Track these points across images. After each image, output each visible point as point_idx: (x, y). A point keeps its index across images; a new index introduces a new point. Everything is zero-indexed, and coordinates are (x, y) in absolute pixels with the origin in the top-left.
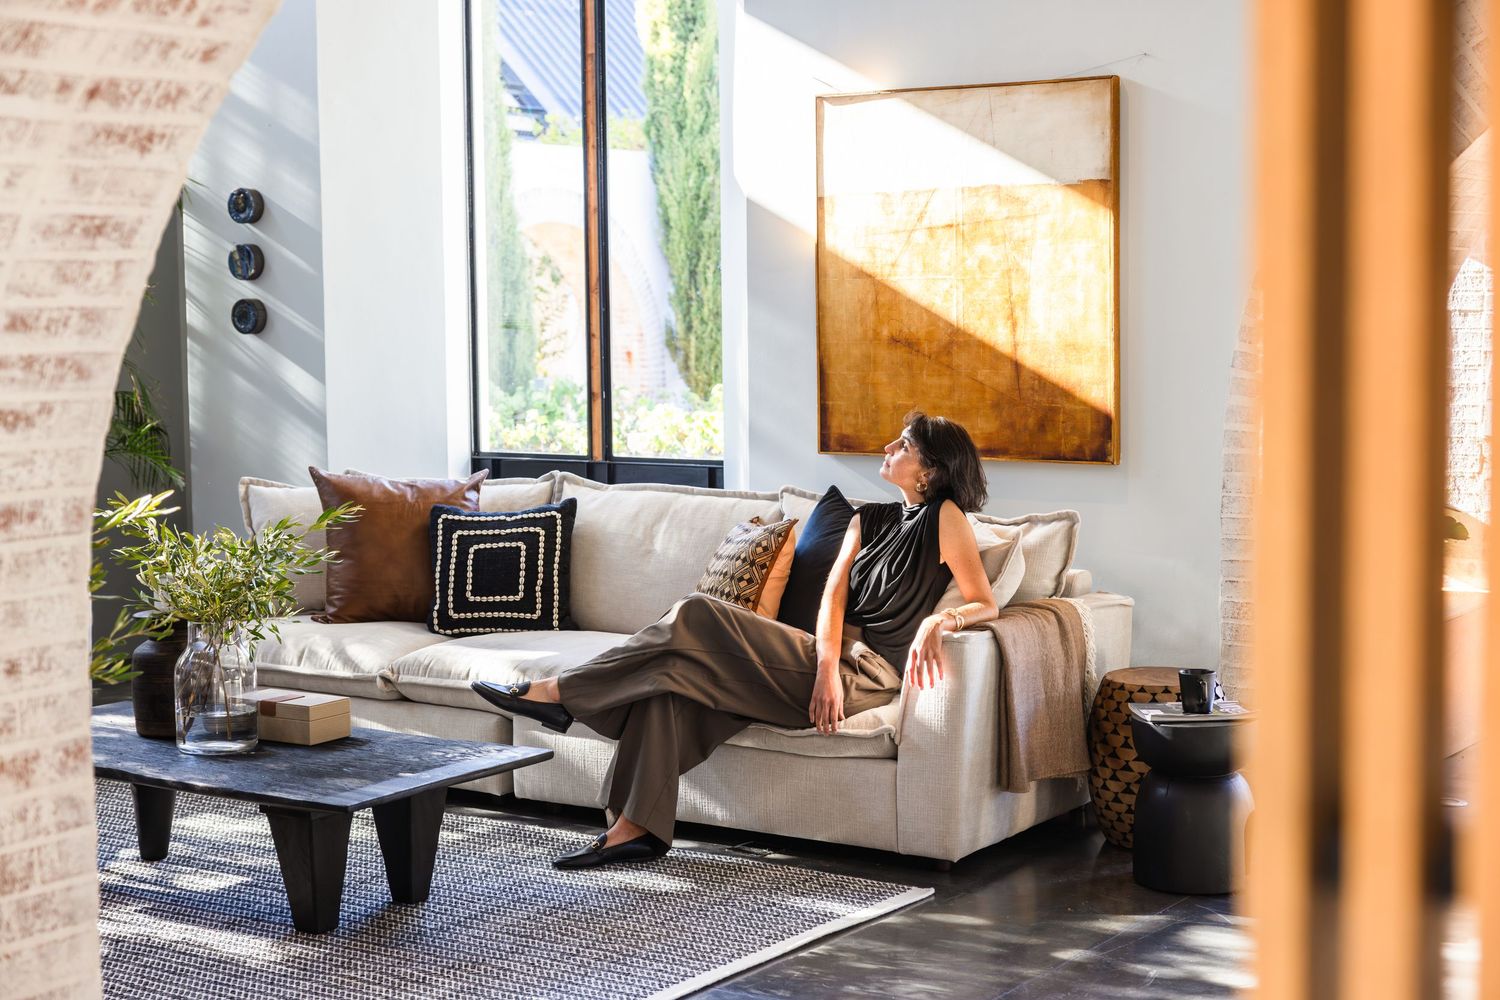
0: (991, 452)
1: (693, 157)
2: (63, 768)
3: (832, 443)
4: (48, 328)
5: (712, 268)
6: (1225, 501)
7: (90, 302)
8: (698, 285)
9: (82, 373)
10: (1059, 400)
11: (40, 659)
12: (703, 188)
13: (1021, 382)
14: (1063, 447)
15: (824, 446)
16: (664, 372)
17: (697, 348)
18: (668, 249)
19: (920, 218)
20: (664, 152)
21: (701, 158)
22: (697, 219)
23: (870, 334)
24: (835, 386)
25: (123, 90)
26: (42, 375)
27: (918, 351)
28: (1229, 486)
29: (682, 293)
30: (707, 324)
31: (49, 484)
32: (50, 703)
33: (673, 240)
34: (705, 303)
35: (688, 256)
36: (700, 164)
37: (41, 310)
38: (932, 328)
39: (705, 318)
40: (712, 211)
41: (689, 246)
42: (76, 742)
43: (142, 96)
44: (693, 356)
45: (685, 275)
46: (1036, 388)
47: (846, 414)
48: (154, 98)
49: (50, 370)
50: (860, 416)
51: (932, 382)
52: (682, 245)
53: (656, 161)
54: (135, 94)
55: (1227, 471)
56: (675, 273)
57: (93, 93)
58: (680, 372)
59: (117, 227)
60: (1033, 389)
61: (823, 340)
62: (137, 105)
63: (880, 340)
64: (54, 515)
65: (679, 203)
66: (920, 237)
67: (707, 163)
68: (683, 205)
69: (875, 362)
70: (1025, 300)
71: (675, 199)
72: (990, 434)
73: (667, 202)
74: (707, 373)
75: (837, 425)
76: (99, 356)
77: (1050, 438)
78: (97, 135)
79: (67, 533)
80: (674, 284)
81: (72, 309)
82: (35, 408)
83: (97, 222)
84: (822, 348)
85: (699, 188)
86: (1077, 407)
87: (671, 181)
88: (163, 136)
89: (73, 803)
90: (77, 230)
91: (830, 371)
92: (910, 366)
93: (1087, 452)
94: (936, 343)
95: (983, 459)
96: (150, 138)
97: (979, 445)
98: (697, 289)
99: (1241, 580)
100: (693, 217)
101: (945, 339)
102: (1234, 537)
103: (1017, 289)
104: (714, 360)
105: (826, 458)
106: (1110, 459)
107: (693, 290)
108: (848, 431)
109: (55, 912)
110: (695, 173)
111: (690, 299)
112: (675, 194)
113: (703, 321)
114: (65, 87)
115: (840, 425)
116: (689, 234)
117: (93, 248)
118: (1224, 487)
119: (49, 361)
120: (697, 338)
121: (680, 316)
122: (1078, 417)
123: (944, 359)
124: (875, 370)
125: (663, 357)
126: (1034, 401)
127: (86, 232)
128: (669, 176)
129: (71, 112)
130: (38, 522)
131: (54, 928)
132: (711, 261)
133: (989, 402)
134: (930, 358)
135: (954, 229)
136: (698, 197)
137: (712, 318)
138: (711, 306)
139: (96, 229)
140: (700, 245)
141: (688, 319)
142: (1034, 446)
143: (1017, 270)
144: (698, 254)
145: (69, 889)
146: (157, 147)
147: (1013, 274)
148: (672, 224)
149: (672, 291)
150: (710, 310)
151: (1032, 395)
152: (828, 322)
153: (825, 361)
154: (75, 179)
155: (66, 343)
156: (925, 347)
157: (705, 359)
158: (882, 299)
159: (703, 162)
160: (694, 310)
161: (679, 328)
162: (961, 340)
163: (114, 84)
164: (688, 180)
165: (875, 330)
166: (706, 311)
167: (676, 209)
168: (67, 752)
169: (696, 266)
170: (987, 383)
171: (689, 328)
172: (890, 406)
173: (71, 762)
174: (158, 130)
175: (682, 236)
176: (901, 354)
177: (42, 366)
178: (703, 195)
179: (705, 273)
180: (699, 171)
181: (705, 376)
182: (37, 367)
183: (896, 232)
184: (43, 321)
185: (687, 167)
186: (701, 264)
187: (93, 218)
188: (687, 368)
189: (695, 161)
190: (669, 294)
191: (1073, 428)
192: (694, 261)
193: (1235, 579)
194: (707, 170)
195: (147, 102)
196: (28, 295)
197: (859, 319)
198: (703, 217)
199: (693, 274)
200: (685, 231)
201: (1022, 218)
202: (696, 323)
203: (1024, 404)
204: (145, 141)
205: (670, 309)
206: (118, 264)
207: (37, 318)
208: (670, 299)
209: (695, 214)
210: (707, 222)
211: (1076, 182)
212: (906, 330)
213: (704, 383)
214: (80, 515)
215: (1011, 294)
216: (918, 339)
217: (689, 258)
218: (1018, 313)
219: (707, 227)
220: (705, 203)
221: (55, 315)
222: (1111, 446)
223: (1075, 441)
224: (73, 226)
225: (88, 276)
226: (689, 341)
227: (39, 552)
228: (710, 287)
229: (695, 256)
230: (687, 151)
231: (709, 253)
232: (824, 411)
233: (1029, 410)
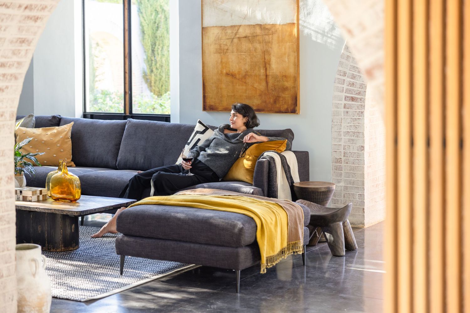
0: (259, 110)
1: (153, 8)
2: (7, 182)
3: (207, 108)
4: (9, 66)
5: (160, 49)
6: (333, 125)
7: (19, 60)
8: (155, 56)
9: (16, 78)
10: (280, 93)
11: (3, 153)
12: (157, 19)
13: (268, 88)
14: (282, 109)
15: (205, 109)
16: (142, 88)
17: (155, 79)
18: (144, 42)
19: (236, 35)
20: (142, 5)
21: (156, 8)
22: (155, 30)
23: (220, 72)
24: (208, 89)
25: (33, 7)
26: (7, 78)
27: (235, 78)
28: (334, 121)
29: (149, 58)
30: (158, 70)
31: (6, 107)
32: (5, 165)
33: (146, 39)
34: (158, 62)
35: (151, 44)
36: (156, 10)
37: (8, 62)
38: (240, 70)
39: (158, 68)
40: (160, 28)
41: (152, 41)
42: (11, 176)
43: (37, 8)
44: (153, 82)
45: (150, 51)
46: (273, 89)
47: (212, 98)
48: (40, 9)
49: (9, 77)
50: (216, 99)
51: (240, 88)
52: (149, 40)
53: (139, 9)
54: (35, 8)
55: (333, 116)
56: (147, 51)
57: (26, 8)
58: (148, 88)
59: (28, 41)
60: (272, 90)
61: (204, 74)
62: (36, 10)
63: (223, 74)
64: (7, 115)
65: (148, 25)
66: (236, 40)
67: (159, 10)
68: (149, 25)
69: (221, 81)
70: (270, 61)
71: (146, 23)
72: (258, 104)
73: (143, 24)
74: (158, 88)
75: (208, 101)
76: (20, 74)
77: (277, 105)
78: (26, 18)
79: (10, 120)
80: (146, 55)
81: (15, 62)
82: (4, 87)
83: (23, 39)
84: (204, 76)
85: (155, 19)
86: (286, 96)
87: (145, 17)
88: (40, 18)
89: (9, 192)
90: (18, 42)
91: (206, 84)
92: (232, 82)
93: (289, 110)
94: (241, 75)
95: (256, 113)
96: (37, 18)
97: (254, 108)
98: (155, 57)
99: (338, 151)
100: (153, 30)
101: (244, 74)
102: (336, 137)
103: (267, 57)
104: (161, 83)
105: (205, 112)
106: (297, 112)
107: (153, 57)
108: (212, 104)
109: (5, 220)
110: (154, 14)
111: (152, 60)
112: (147, 21)
113: (157, 69)
114: (20, 6)
115: (210, 102)
116: (152, 36)
117: (21, 46)
118: (332, 121)
119: (8, 75)
120: (155, 75)
121: (148, 67)
122: (286, 99)
123: (244, 80)
124: (221, 84)
125: (142, 82)
126: (272, 94)
127: (20, 42)
128: (144, 15)
129: (20, 13)
130: (3, 117)
131: (5, 224)
132: (160, 46)
133: (258, 94)
134: (239, 80)
135: (247, 38)
136: (155, 22)
137: (160, 67)
138: (160, 63)
139: (23, 41)
140: (156, 40)
141: (151, 68)
142: (273, 108)
143: (267, 51)
144: (155, 44)
145: (8, 215)
146: (39, 21)
147: (266, 53)
148: (145, 32)
149: (145, 57)
150: (159, 65)
151: (272, 92)
152: (206, 68)
153: (205, 81)
154: (19, 29)
155: (13, 71)
156: (237, 76)
157: (157, 83)
158: (223, 61)
159: (157, 9)
160: (153, 64)
161: (148, 72)
162: (249, 74)
163: (31, 5)
164: (151, 16)
165: (221, 71)
166: (158, 65)
167: (147, 27)
168: (8, 178)
169: (154, 48)
170: (257, 88)
171: (152, 71)
172: (226, 96)
173: (9, 181)
174: (40, 16)
175: (149, 37)
176: (229, 79)
177: (7, 76)
178: (157, 22)
179: (158, 51)
180: (156, 13)
181: (158, 89)
182: (6, 76)
183: (228, 39)
184: (8, 65)
185: (151, 11)
186: (156, 47)
187: (22, 39)
188: (151, 86)
189: (154, 9)
190: (144, 58)
191: (285, 102)
192: (154, 46)
193: (336, 151)
194: (159, 13)
195: (38, 10)
196: (5, 58)
197: (216, 67)
198: (157, 30)
199: (153, 51)
200: (150, 35)
201: (268, 35)
202: (154, 69)
203: (269, 95)
204: (36, 19)
205: (145, 65)
206: (27, 50)
207: (7, 64)
208: (144, 61)
209: (154, 29)
210: (159, 32)
211: (285, 24)
212: (231, 71)
213: (157, 92)
214: (13, 116)
215: (265, 59)
216: (235, 74)
217: (152, 46)
218: (268, 66)
219: (159, 33)
220: (158, 25)
221: (11, 63)
222: (297, 108)
223: (286, 106)
224: (17, 41)
225: (20, 53)
226: (151, 76)
227: (3, 125)
228: (160, 56)
229: (154, 44)
230: (151, 5)
231: (159, 43)
232: (204, 97)
233: (271, 96)
